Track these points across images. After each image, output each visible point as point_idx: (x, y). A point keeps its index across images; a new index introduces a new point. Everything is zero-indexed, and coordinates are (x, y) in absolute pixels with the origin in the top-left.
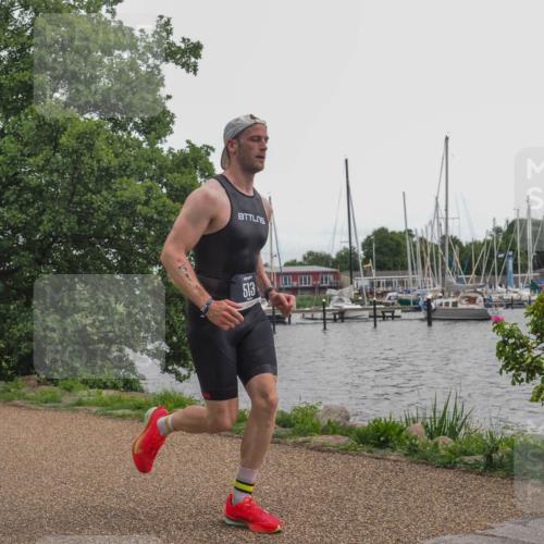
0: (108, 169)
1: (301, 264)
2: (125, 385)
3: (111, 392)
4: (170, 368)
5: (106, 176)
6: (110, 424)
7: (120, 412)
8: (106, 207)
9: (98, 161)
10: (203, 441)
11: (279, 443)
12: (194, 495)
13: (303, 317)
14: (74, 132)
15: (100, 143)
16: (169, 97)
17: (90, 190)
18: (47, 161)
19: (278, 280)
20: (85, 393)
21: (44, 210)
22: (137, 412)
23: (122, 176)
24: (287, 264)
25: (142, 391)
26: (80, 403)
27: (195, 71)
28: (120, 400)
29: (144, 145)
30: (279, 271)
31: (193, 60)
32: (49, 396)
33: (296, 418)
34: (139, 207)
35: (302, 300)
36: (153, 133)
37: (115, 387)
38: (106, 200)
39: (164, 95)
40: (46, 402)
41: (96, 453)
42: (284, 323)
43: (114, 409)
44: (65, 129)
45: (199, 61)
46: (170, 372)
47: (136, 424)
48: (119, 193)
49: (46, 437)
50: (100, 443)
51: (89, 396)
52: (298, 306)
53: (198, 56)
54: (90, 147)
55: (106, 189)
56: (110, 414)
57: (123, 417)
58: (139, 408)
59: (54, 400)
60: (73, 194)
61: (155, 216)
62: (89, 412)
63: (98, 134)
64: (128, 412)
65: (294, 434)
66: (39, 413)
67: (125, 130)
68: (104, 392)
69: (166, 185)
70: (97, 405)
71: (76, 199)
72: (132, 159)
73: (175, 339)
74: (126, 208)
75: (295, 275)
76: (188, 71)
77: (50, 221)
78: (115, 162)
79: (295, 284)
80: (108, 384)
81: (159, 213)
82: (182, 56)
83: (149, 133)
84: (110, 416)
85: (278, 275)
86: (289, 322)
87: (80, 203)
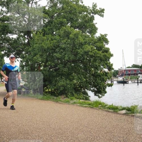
0: (81, 43)
1: (131, 67)
2: (86, 98)
3: (82, 100)
4: (97, 94)
5: (81, 45)
6: (82, 108)
7: (85, 105)
8: (81, 53)
9: (79, 41)
10: (107, 114)
11: (127, 115)
12: (105, 128)
13: (132, 82)
14: (73, 34)
15: (80, 37)
16: (96, 23)
17: (77, 49)
18: (67, 41)
19: (125, 72)
20: (76, 100)
21: (66, 54)
22: (89, 106)
23: (85, 45)
24: (127, 68)
25: (90, 100)
26: (75, 103)
27: (103, 16)
28: (85, 102)
29: (90, 36)
30: (125, 69)
31: (102, 13)
32: (67, 101)
33: (132, 109)
34: (90, 53)
35: (131, 77)
36: (92, 33)
37: (83, 99)
38: (81, 51)
39: (95, 23)
40: (66, 102)
41: (80, 116)
42: (127, 83)
43: (83, 105)
44: (71, 33)
45: (104, 14)
46: (97, 96)
47: (89, 109)
48: (85, 49)
49: (67, 111)
50: (80, 113)
51: (77, 101)
52: (130, 79)
53: (103, 12)
54: (77, 37)
55: (81, 48)
56: (83, 106)
57: (86, 107)
58: (90, 105)
59: (68, 102)
60: (73, 50)
61: (94, 55)
62: (77, 105)
63: (79, 34)
64: (87, 105)
65: (131, 113)
66: (65, 105)
67: (85, 33)
68: (81, 100)
69: (95, 47)
70: (79, 103)
71: (73, 51)
72: (88, 40)
73: (98, 87)
74: (87, 53)
75: (129, 70)
76: (101, 16)
77: (67, 57)
78: (83, 41)
79: (129, 73)
80: (82, 98)
81: (95, 54)
82: (100, 13)
83: (91, 33)
84: (82, 106)
85: (125, 70)
86: (128, 83)
87: (74, 52)
